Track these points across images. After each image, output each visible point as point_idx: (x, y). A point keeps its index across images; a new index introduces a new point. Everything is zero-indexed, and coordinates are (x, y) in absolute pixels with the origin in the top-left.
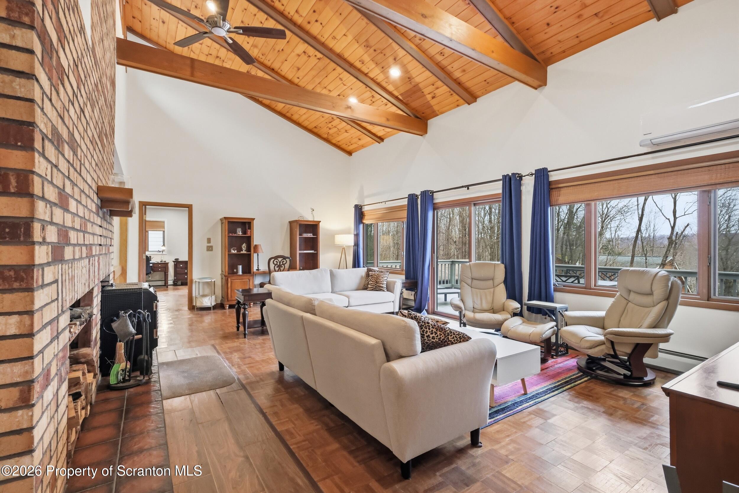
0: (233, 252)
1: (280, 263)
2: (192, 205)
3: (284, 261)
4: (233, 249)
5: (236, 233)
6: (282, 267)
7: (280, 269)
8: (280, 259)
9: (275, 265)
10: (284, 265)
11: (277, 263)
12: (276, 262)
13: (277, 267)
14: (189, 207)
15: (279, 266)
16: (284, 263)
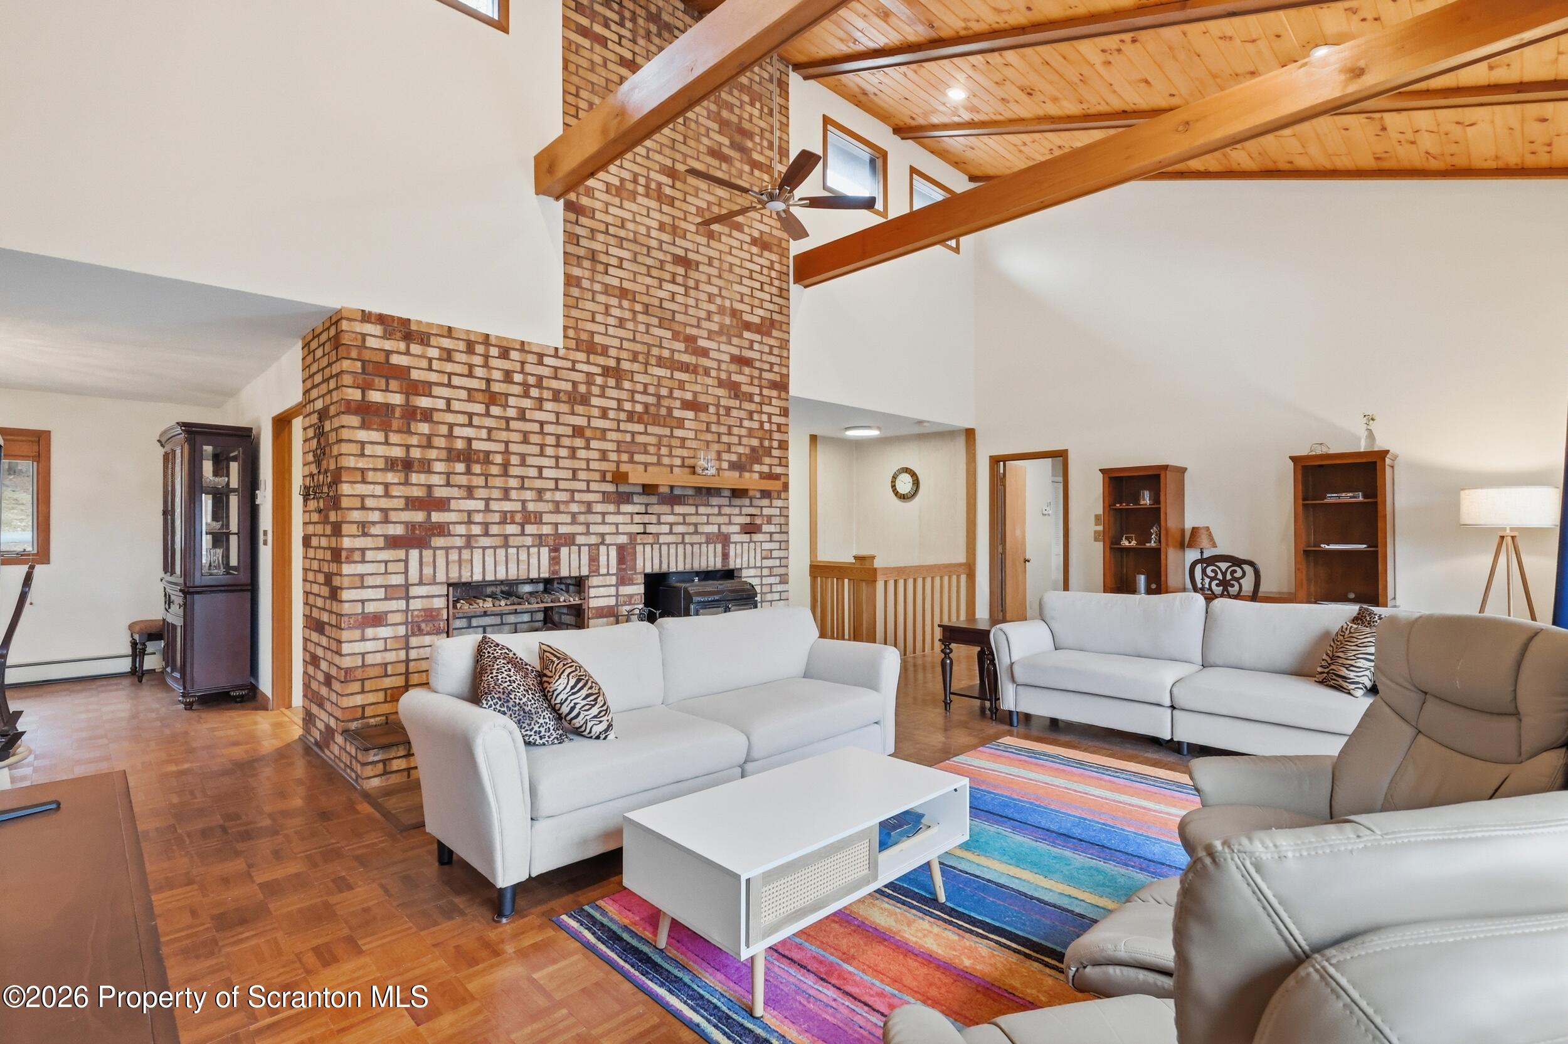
0: (1127, 543)
1: (1224, 574)
2: (1066, 451)
3: (1235, 571)
4: (1127, 538)
5: (1137, 502)
6: (1233, 586)
7: (1225, 589)
8: (1224, 566)
9: (1212, 579)
10: (1237, 580)
11: (1216, 574)
12: (1213, 571)
13: (1217, 585)
14: (1060, 457)
15: (1224, 584)
16: (1236, 575)
